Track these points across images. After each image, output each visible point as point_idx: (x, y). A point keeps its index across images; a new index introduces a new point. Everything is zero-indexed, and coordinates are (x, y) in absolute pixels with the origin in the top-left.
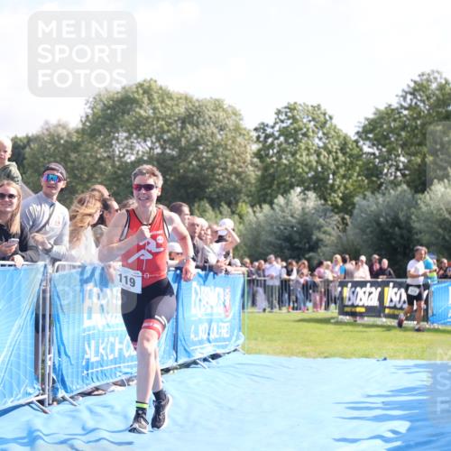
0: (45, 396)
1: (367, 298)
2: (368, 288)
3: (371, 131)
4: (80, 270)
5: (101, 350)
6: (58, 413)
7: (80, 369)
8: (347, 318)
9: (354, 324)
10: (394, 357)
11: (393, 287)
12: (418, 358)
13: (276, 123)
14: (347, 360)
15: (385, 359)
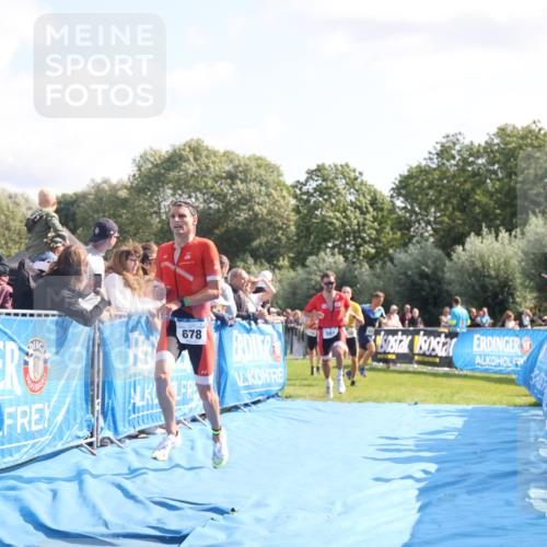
0: (94, 439)
1: (398, 345)
2: (399, 336)
3: (404, 188)
4: (126, 319)
5: (147, 396)
6: (106, 455)
7: (127, 414)
8: (381, 365)
9: (386, 370)
10: (424, 401)
11: (424, 335)
12: (447, 402)
13: (307, 181)
14: (379, 405)
15: (416, 404)
